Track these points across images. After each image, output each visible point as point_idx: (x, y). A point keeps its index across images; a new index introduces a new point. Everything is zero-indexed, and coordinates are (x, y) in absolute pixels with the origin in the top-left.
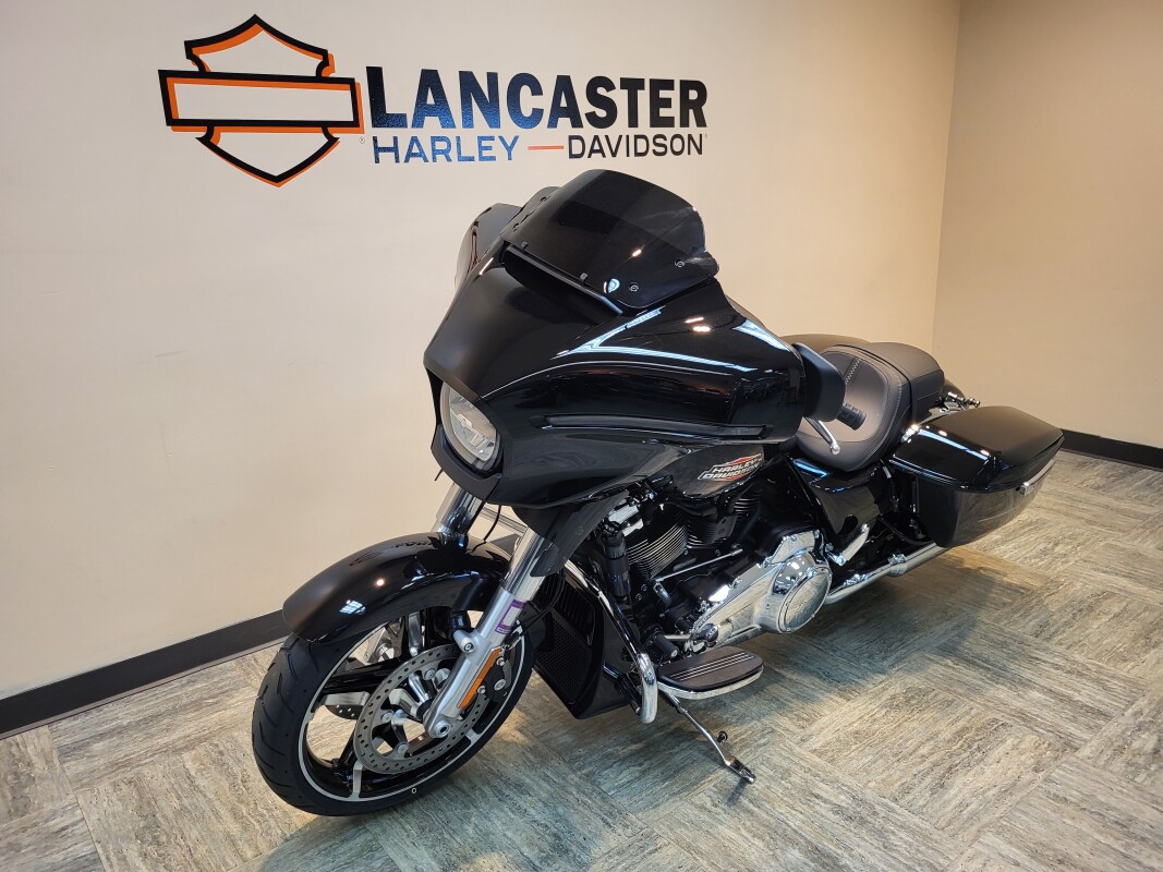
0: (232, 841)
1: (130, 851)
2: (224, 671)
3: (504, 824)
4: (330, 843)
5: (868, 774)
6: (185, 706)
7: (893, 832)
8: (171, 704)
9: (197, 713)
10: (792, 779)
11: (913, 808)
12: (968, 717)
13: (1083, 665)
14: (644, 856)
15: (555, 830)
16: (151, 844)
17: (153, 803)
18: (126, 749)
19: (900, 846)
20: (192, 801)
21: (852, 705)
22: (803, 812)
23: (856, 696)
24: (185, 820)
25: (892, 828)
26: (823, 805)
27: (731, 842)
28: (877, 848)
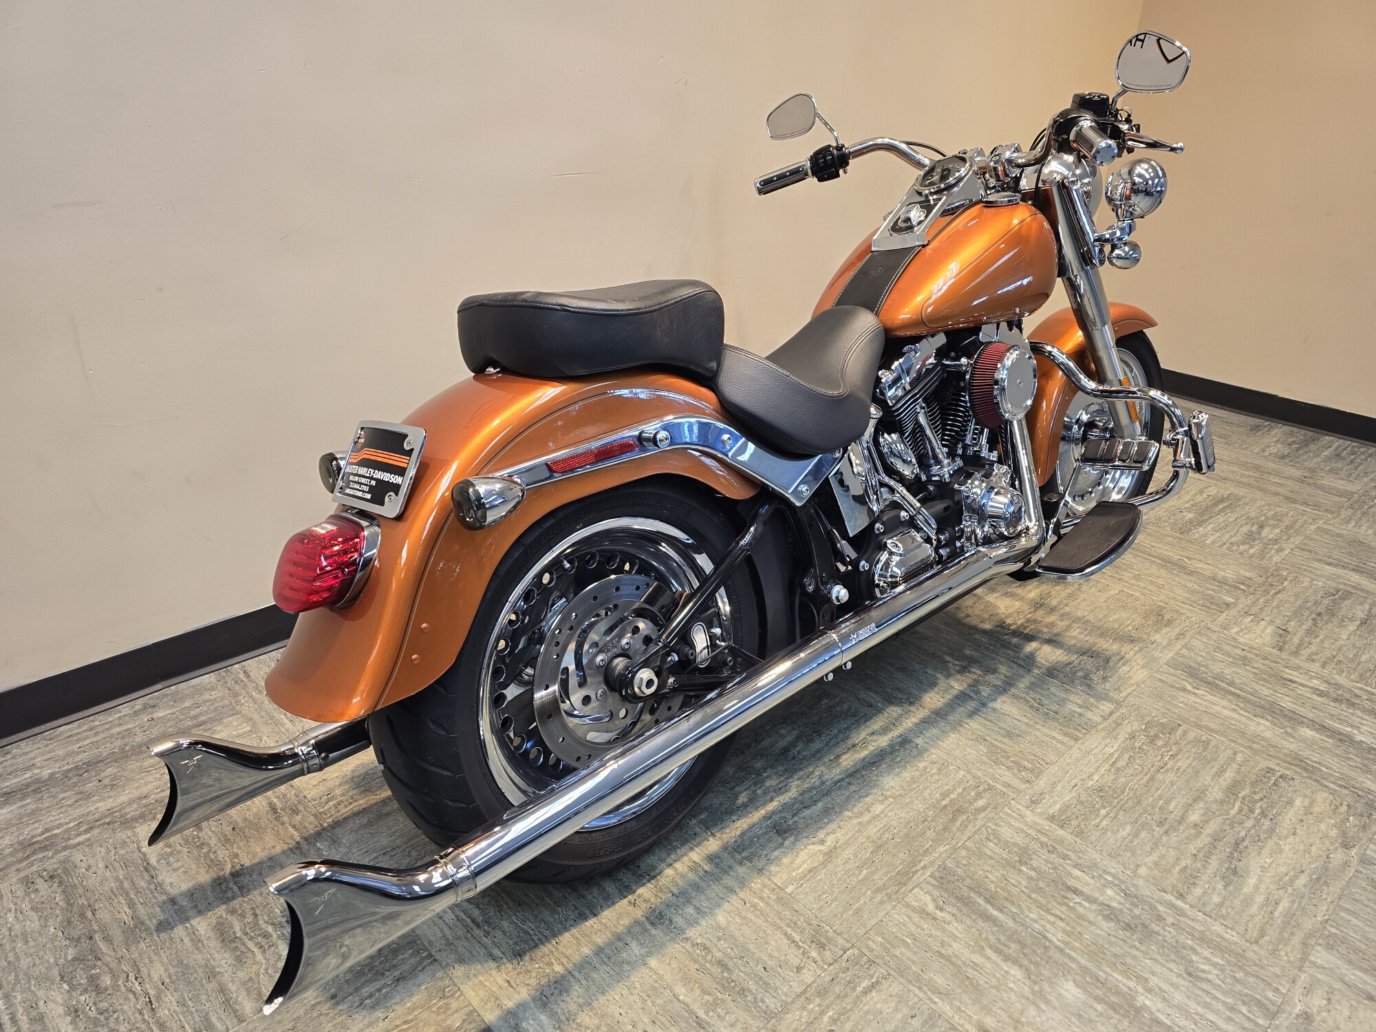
0: (219, 983)
1: (51, 1005)
2: (199, 690)
4: (378, 984)
5: (1133, 854)
7: (1192, 949)
8: (119, 743)
11: (1208, 909)
13: (1350, 690)
15: (719, 955)
16: (86, 991)
17: (89, 914)
18: (48, 819)
20: (152, 910)
21: (1083, 748)
22: (1063, 916)
23: (1085, 734)
24: (142, 945)
25: (1190, 942)
26: (1087, 905)
27: (976, 970)
28: (1179, 976)
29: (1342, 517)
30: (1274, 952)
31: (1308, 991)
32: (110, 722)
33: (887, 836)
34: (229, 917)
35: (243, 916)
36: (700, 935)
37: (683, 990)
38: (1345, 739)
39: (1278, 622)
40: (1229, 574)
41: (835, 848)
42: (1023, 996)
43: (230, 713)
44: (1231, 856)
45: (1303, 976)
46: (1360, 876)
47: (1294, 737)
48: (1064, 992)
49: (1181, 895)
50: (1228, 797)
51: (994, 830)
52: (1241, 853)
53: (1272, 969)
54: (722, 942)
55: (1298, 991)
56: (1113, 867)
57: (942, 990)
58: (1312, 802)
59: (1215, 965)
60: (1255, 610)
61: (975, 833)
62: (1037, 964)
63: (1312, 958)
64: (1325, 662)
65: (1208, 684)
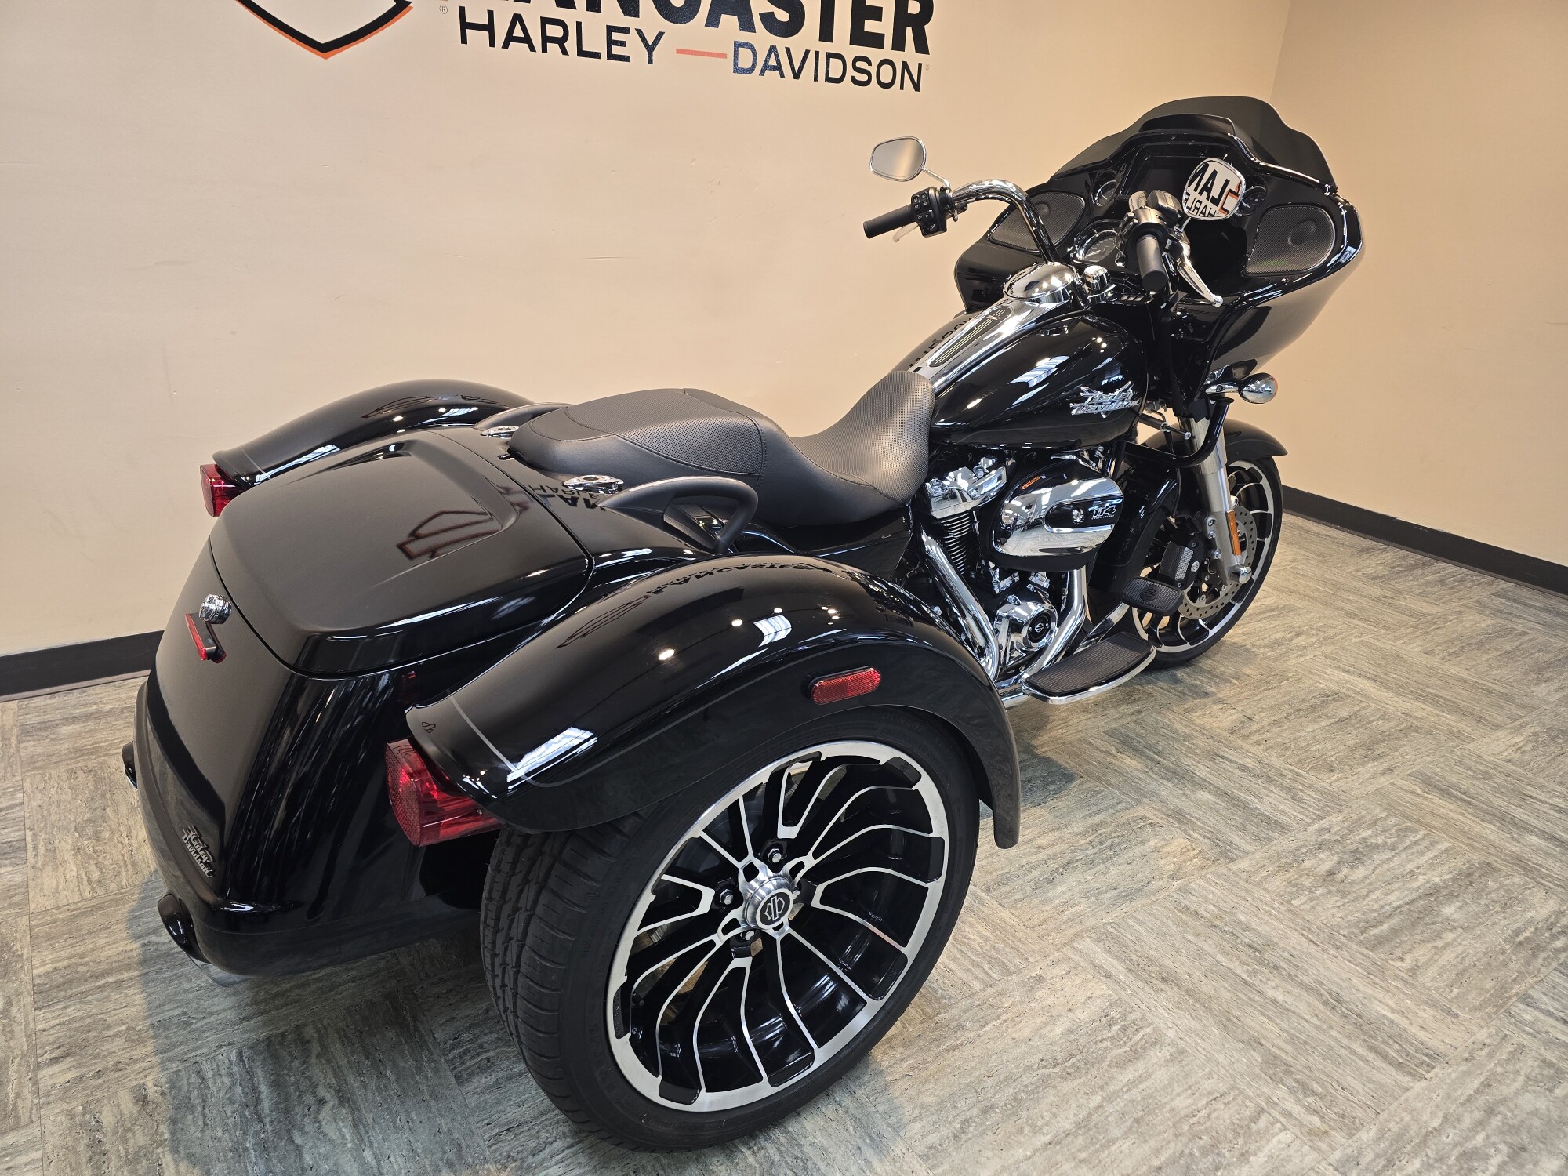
11: (1005, 901)
29: (1397, 634)
30: (1043, 937)
31: (1054, 963)
39: (1249, 712)
45: (1057, 955)
49: (989, 890)
50: (1087, 831)
55: (1046, 962)
59: (981, 937)
63: (1076, 945)
64: (1271, 747)
65: (1136, 750)
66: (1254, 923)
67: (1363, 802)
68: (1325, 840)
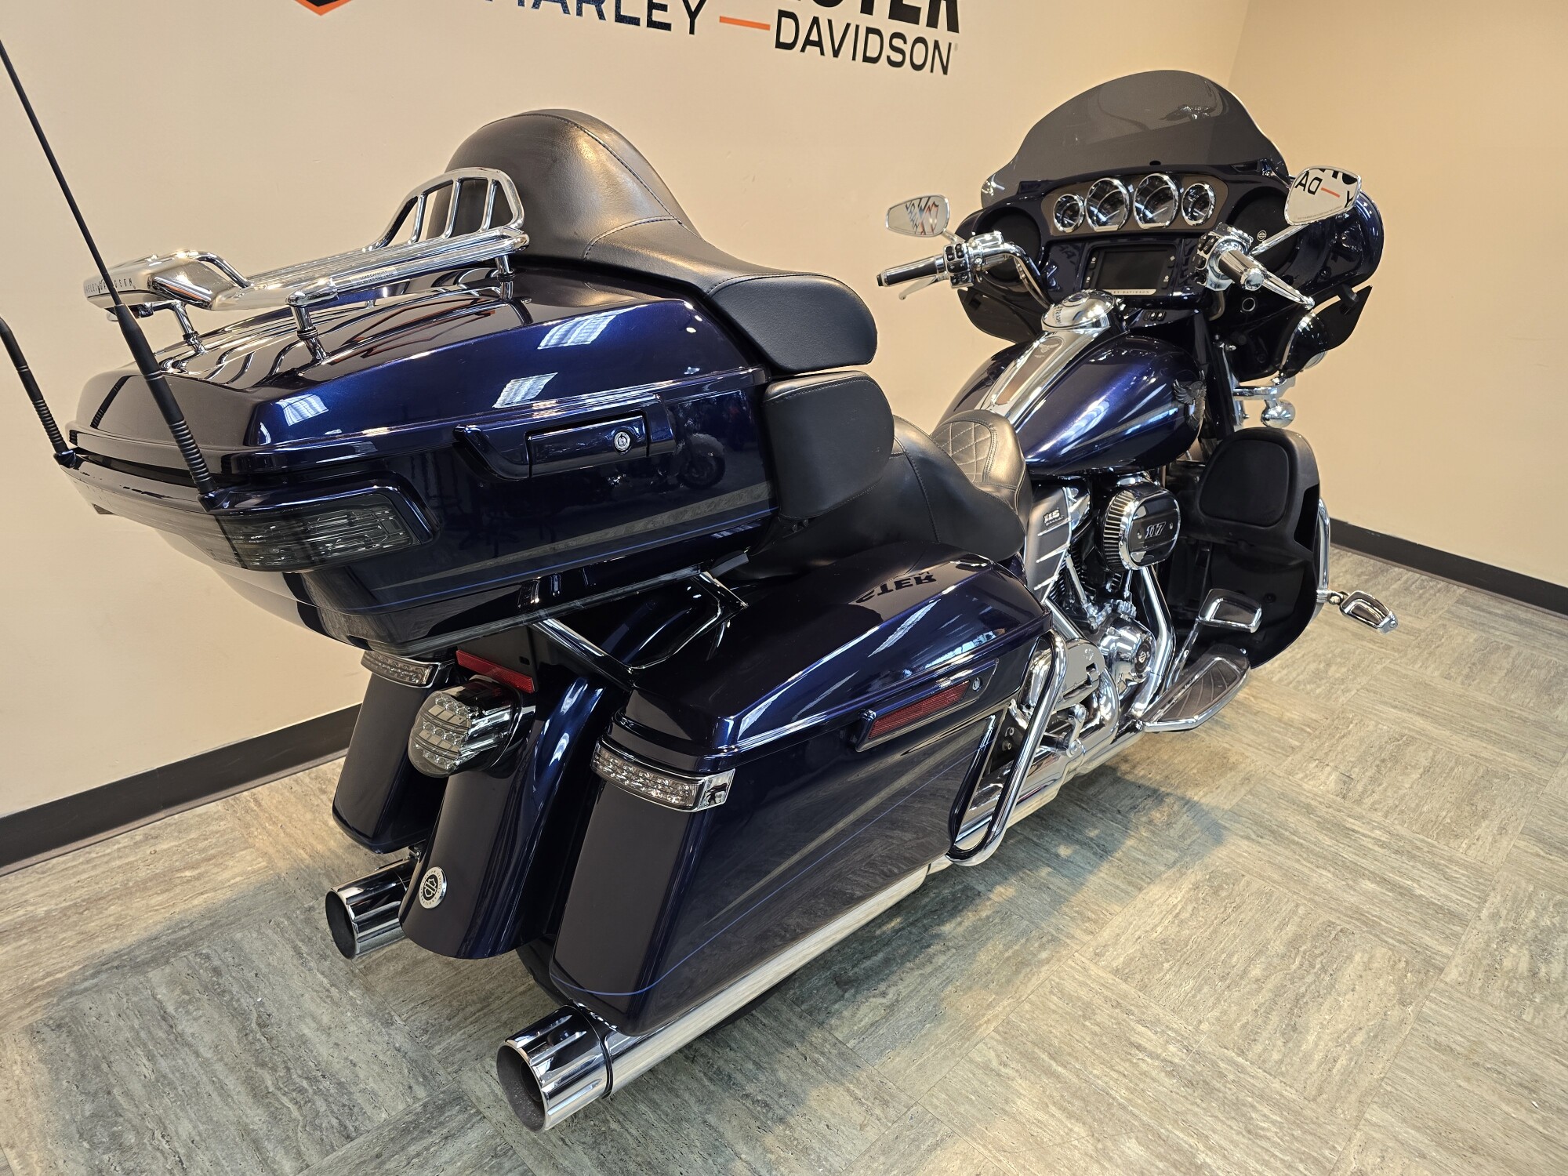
0: (255, 1141)
2: (205, 820)
3: (700, 1101)
4: (426, 1143)
5: (1196, 1009)
6: (145, 882)
7: (1253, 1106)
8: (120, 878)
9: (165, 896)
10: (1098, 1018)
11: (1267, 1066)
12: (1297, 919)
13: (1411, 841)
14: (922, 1156)
16: (108, 1150)
17: (104, 1066)
18: (49, 962)
19: (1268, 1130)
20: (173, 1063)
21: (1147, 898)
22: (1126, 1073)
23: (1149, 883)
24: (166, 1100)
25: (1250, 1099)
26: (1149, 1060)
27: (1041, 1128)
28: (1239, 1133)
29: (1409, 656)
30: (1332, 1110)
31: (1363, 1148)
32: (108, 854)
33: (950, 988)
34: (258, 1068)
35: (274, 1069)
36: (761, 1092)
37: (745, 1149)
38: (1404, 893)
39: (1342, 768)
40: (1294, 715)
41: (897, 1001)
42: (1086, 1154)
43: (242, 846)
44: (1291, 1012)
45: (1358, 1134)
46: (1415, 1033)
47: (1355, 890)
48: (1127, 1150)
49: (1243, 1052)
50: (1289, 951)
51: (1058, 984)
52: (1300, 1008)
53: (1329, 1127)
54: (783, 1099)
55: (1354, 1148)
56: (1177, 1023)
57: (1006, 1148)
58: (1371, 958)
59: (1273, 1123)
60: (1319, 755)
61: (1040, 986)
62: (1101, 1122)
63: (1367, 1116)
64: (1388, 811)
65: (1273, 832)
66: (1509, 1054)
67: (1505, 873)
68: (1502, 929)
